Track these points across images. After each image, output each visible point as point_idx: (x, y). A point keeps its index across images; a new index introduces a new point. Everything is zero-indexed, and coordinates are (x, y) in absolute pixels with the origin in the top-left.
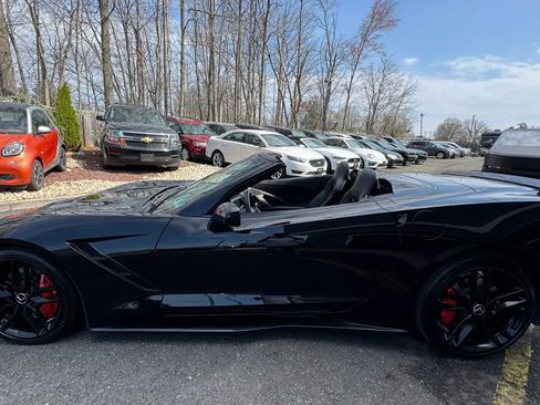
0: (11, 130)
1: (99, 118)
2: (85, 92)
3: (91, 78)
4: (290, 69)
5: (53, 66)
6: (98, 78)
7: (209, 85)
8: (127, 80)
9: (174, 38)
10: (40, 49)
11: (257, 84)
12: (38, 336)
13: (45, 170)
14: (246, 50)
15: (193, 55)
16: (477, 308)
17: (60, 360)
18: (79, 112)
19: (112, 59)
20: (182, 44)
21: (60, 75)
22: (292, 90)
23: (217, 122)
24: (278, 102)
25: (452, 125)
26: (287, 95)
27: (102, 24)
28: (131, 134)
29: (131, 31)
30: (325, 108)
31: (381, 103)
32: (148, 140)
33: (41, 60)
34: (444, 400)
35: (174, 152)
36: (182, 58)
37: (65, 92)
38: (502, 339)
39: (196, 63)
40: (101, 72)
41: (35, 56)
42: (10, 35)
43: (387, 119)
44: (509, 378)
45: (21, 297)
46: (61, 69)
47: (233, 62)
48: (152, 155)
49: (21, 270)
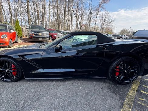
0: (3, 31)
1: (27, 28)
2: (23, 22)
3: (25, 18)
4: (79, 15)
5: (14, 15)
6: (26, 18)
7: (57, 20)
8: (34, 18)
9: (47, 6)
10: (10, 10)
11: (70, 19)
12: (12, 80)
13: (13, 42)
14: (67, 10)
15: (52, 11)
16: (125, 71)
17: (18, 86)
18: (22, 27)
19: (30, 13)
20: (49, 8)
21: (16, 17)
22: (80, 21)
23: (59, 30)
24: (76, 24)
25: (125, 30)
26: (79, 22)
27: (27, 3)
28: (36, 33)
29: (35, 5)
30: (89, 26)
31: (105, 24)
32: (40, 34)
33: (11, 13)
34: (115, 93)
35: (47, 38)
36: (49, 12)
37: (17, 21)
38: (131, 80)
39: (53, 14)
40: (27, 16)
41: (9, 12)
42: (2, 6)
43: (106, 29)
44: (133, 89)
45: (7, 70)
46: (16, 16)
47: (63, 13)
48: (42, 38)
49: (7, 64)
